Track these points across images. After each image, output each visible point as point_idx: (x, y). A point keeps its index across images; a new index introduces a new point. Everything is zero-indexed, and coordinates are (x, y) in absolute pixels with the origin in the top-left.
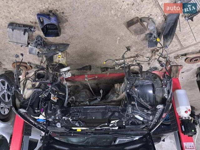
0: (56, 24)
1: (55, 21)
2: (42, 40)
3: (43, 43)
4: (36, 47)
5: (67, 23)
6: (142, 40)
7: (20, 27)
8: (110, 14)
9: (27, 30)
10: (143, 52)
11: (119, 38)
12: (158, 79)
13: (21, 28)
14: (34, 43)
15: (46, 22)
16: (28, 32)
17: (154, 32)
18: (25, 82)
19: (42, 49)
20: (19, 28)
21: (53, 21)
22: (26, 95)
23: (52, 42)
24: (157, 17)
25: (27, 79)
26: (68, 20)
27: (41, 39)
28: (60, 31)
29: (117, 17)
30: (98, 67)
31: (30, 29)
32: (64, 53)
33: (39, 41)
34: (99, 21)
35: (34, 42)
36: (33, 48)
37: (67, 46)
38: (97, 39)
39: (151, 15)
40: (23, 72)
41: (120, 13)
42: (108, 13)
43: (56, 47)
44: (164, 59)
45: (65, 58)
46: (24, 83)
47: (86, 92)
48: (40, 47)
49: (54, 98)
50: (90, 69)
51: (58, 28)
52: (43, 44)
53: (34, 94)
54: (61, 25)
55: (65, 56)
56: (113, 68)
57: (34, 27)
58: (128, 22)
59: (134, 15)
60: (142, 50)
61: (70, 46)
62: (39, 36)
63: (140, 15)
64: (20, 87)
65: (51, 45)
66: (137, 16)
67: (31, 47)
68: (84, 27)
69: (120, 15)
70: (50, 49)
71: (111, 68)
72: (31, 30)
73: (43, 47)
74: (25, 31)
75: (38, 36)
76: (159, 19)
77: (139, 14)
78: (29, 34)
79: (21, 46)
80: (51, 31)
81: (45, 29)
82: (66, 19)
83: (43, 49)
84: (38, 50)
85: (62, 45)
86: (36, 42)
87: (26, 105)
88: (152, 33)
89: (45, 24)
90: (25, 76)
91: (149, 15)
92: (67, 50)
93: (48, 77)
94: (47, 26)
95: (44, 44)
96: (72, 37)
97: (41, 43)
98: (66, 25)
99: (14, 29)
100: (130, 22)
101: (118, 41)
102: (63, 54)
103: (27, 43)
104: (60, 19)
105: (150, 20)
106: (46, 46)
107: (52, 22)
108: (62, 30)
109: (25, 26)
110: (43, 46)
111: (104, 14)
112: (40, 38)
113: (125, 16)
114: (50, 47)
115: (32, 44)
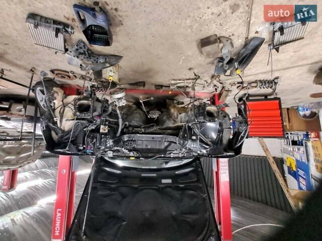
0: (105, 27)
1: (103, 21)
2: (86, 47)
3: (87, 51)
4: (78, 57)
5: (121, 28)
6: (207, 64)
7: (47, 22)
8: (183, 25)
9: (61, 30)
10: (203, 75)
11: (184, 58)
12: (227, 118)
13: (50, 25)
14: (74, 51)
15: (90, 21)
16: (62, 33)
17: (227, 57)
18: (62, 109)
19: (85, 60)
20: (47, 24)
21: (100, 21)
22: (65, 127)
23: (100, 52)
24: (238, 39)
25: (65, 106)
26: (123, 23)
27: (84, 46)
28: (111, 38)
29: (191, 30)
30: (152, 84)
31: (65, 29)
32: (116, 67)
33: (81, 48)
34: (166, 32)
35: (74, 49)
36: (73, 57)
37: (119, 59)
38: (158, 55)
39: (233, 35)
40: (58, 95)
41: (197, 25)
42: (182, 22)
43: (106, 59)
44: (220, 85)
45: (117, 73)
46: (61, 111)
47: (140, 114)
48: (83, 58)
49: (104, 129)
50: (144, 86)
51: (108, 32)
52: (87, 54)
53: (76, 126)
54: (112, 29)
55: (117, 71)
56: (168, 87)
57: (72, 27)
58: (202, 39)
59: (213, 30)
60: (203, 73)
61: (123, 58)
62: (81, 41)
63: (220, 33)
64: (56, 117)
65: (99, 56)
66: (217, 33)
67: (70, 56)
68: (145, 36)
69: (196, 27)
70: (97, 62)
71: (165, 87)
72: (67, 31)
73: (87, 58)
74: (58, 31)
75: (79, 41)
76: (239, 42)
77: (221, 30)
78: (64, 36)
79: (56, 53)
80: (98, 35)
81: (90, 32)
82: (120, 21)
83: (88, 60)
84: (80, 62)
85: (113, 57)
86: (77, 50)
87: (66, 139)
88: (224, 57)
89: (88, 25)
90: (62, 101)
91: (231, 34)
92: (119, 63)
93: (95, 109)
94: (92, 27)
95: (89, 53)
96: (127, 48)
97: (84, 51)
98: (120, 31)
99: (38, 25)
100: (205, 40)
101: (182, 61)
102: (114, 68)
103: (63, 50)
104: (112, 20)
105: (229, 41)
106: (91, 57)
107: (98, 22)
108: (114, 37)
109: (55, 22)
110: (87, 56)
111: (175, 23)
112: (82, 44)
113: (201, 31)
114: (97, 58)
115: (71, 52)
